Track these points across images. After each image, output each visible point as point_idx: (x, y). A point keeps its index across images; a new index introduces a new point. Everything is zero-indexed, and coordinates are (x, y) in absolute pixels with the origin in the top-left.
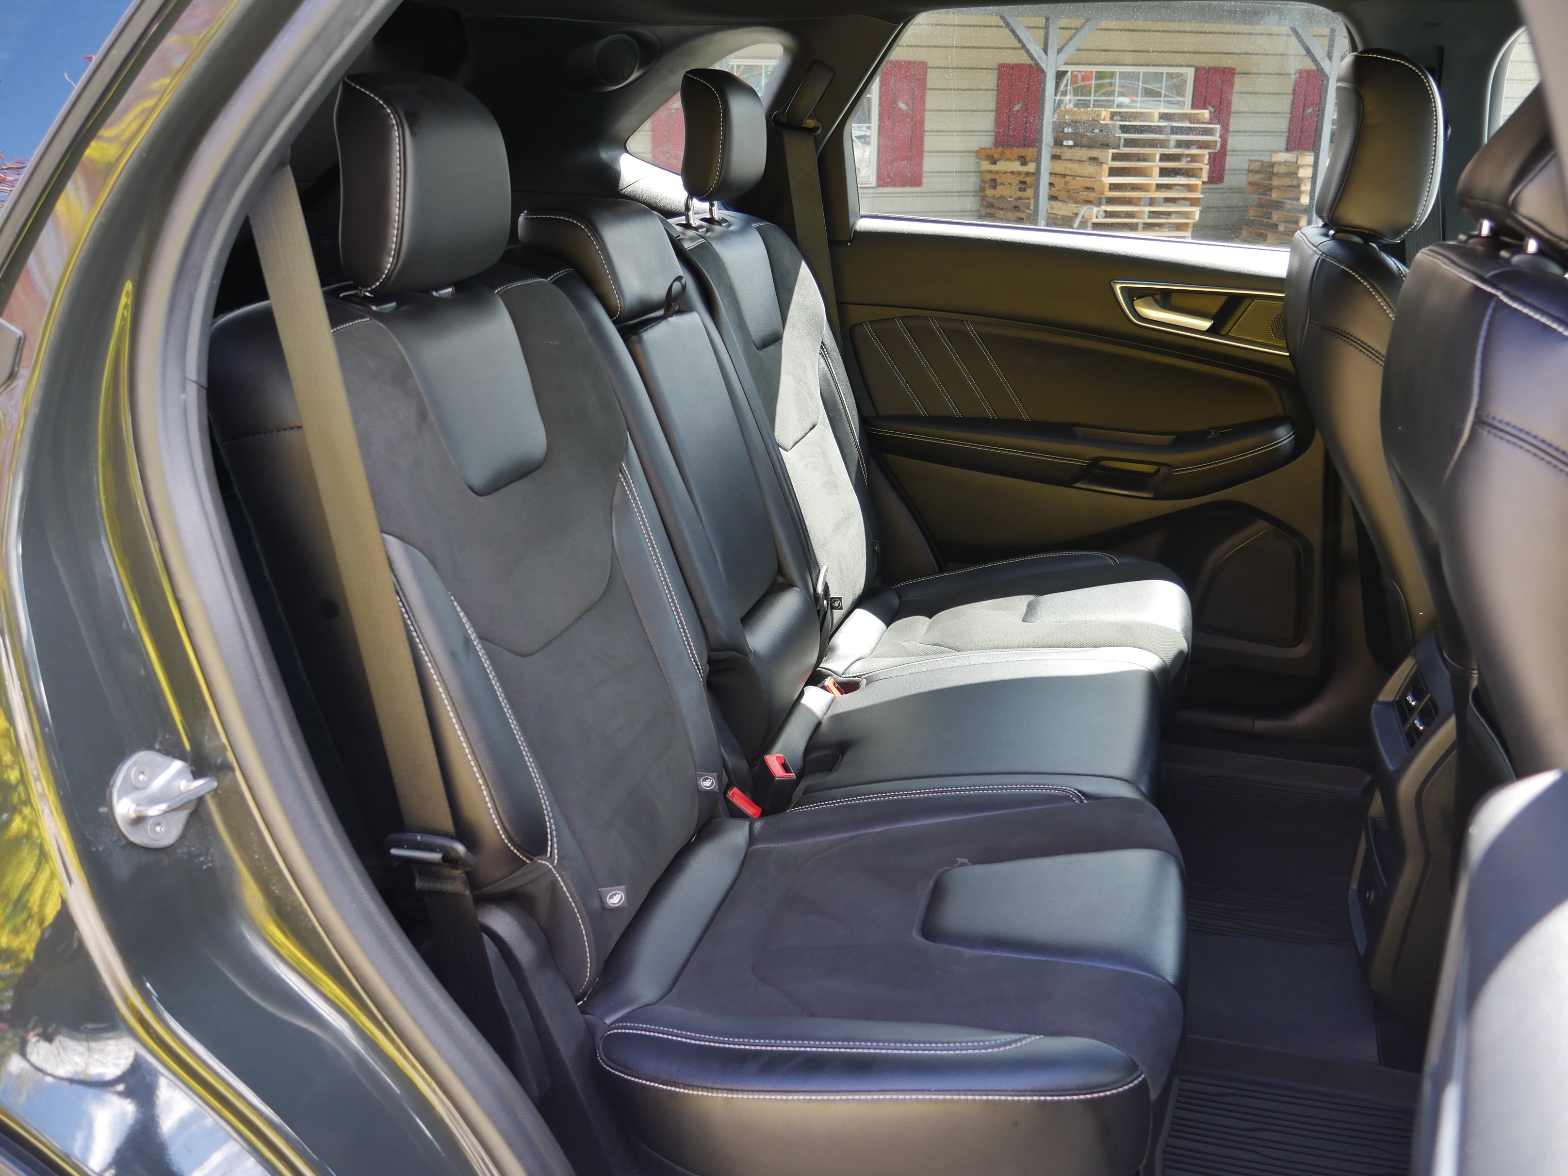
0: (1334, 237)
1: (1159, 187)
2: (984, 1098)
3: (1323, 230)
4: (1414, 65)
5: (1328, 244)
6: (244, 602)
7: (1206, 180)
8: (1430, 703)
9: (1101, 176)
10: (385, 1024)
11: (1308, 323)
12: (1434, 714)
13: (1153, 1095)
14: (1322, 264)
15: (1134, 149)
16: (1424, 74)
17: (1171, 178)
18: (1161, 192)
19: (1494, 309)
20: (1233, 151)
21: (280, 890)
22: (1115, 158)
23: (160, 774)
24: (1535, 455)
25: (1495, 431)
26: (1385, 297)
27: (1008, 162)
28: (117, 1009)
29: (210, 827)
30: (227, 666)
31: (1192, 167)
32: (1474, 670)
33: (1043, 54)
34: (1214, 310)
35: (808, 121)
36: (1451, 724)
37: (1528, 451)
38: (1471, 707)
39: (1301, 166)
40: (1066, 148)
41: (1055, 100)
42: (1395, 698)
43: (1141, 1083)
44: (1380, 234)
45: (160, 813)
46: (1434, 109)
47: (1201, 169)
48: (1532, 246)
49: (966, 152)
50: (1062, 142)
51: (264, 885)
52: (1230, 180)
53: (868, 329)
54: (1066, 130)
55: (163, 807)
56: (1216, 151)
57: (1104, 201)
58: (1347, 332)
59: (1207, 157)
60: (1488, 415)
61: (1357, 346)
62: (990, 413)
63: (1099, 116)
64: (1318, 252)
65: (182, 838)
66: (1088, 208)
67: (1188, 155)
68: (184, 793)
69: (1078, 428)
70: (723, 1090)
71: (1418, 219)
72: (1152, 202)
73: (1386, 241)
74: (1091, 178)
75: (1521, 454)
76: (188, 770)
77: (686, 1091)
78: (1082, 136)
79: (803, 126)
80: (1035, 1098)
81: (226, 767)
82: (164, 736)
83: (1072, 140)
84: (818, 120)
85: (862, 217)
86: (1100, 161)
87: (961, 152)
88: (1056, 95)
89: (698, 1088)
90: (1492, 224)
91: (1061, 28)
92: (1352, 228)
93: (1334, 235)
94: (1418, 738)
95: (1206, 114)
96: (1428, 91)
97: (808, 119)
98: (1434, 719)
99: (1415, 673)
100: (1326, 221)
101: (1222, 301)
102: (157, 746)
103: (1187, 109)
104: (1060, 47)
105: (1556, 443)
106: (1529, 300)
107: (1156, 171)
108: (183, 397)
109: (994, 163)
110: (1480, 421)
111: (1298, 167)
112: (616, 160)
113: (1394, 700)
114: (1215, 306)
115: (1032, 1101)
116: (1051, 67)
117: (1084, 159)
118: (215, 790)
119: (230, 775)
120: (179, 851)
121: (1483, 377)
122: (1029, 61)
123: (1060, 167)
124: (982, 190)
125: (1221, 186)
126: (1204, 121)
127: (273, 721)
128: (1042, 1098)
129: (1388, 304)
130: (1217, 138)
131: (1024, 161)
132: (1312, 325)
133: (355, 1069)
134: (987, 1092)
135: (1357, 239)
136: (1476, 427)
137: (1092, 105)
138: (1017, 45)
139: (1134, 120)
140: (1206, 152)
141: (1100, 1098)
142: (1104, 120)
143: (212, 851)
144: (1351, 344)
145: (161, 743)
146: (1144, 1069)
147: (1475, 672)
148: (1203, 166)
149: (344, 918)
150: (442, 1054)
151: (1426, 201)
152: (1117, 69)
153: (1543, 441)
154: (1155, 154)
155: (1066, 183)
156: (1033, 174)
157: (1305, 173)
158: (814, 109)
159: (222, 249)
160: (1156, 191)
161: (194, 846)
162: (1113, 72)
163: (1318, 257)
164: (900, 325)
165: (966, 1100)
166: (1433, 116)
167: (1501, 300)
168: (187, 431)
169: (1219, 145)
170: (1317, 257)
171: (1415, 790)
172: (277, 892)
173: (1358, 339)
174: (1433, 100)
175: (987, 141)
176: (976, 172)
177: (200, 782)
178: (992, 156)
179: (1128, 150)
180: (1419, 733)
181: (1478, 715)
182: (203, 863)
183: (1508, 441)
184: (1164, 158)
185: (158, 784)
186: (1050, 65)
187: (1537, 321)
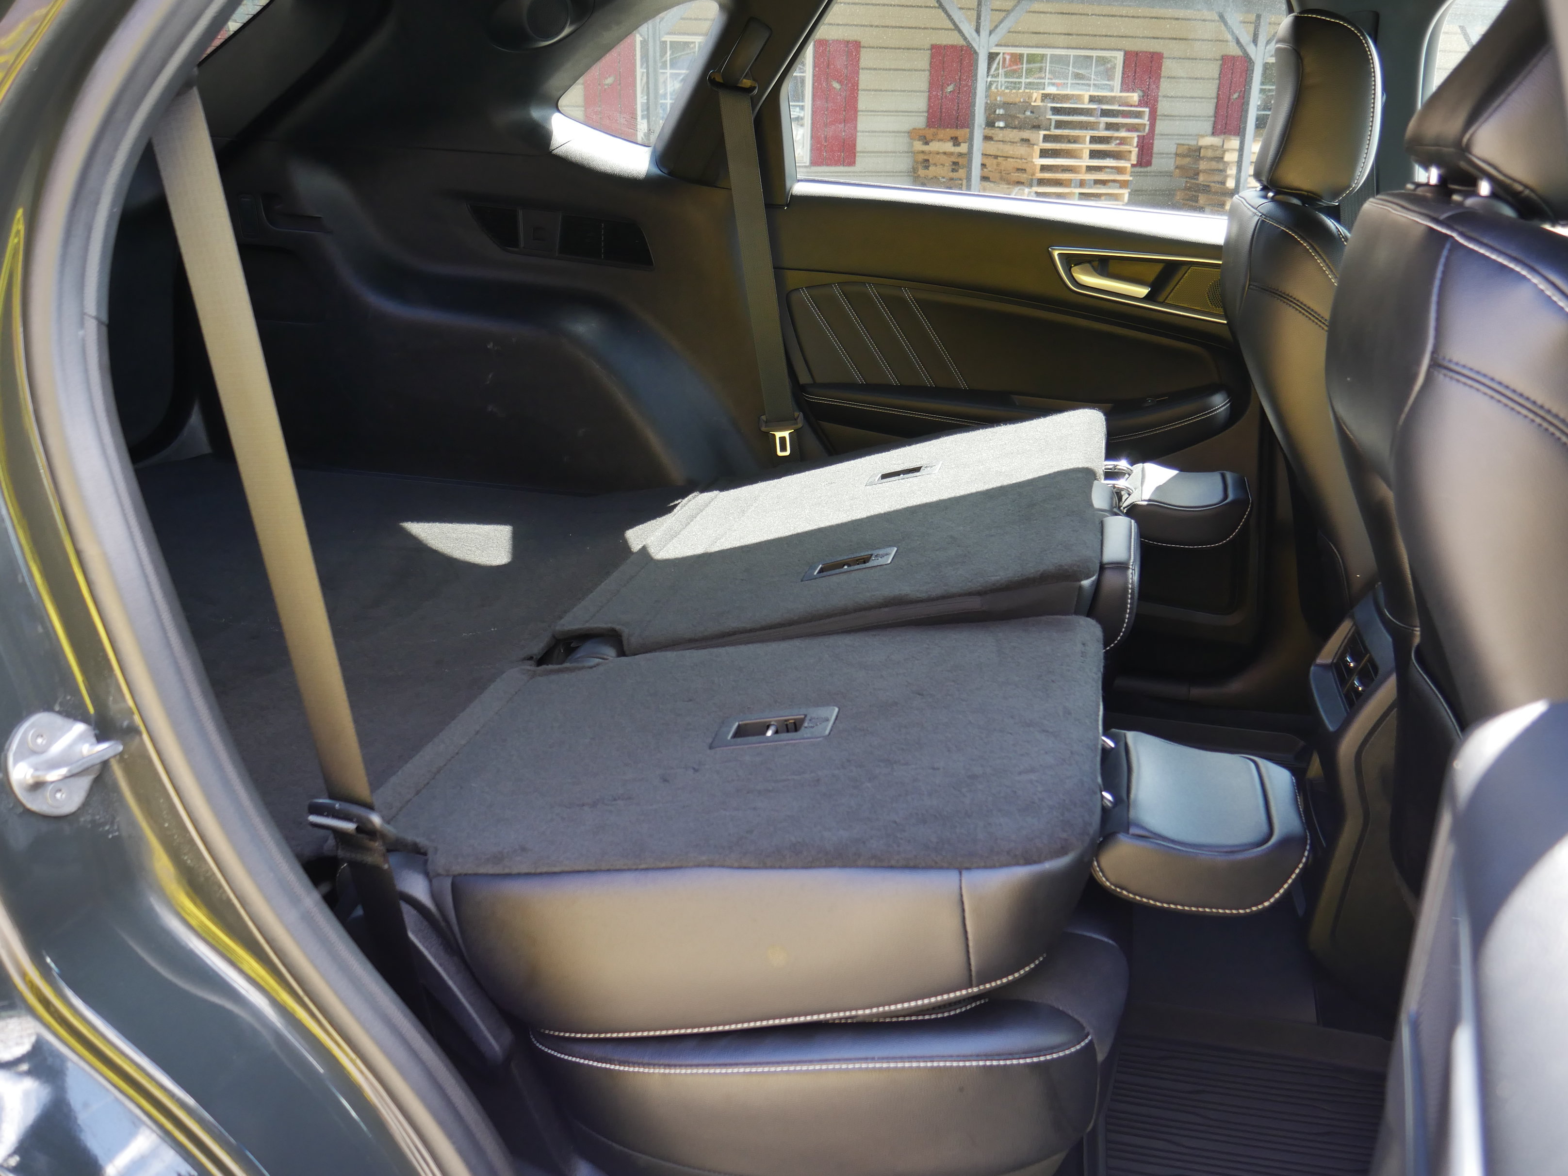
0: (1273, 199)
1: (1090, 169)
2: (929, 1064)
3: (1262, 193)
4: (1353, 25)
5: (1267, 206)
6: (150, 553)
7: (1135, 162)
8: (1368, 664)
9: (1032, 158)
10: (306, 999)
11: (1247, 285)
12: (1373, 675)
13: (1100, 1057)
14: (1262, 226)
15: (1065, 131)
16: (1363, 35)
17: (1101, 161)
18: (1091, 174)
19: (1450, 251)
20: (1162, 135)
21: (192, 860)
22: (1046, 138)
23: (60, 737)
24: (1492, 397)
25: (1451, 374)
26: (1325, 258)
27: (941, 143)
28: (15, 987)
29: (115, 795)
30: (132, 622)
31: (1122, 149)
32: (1416, 627)
33: (975, 34)
34: (1152, 278)
35: (745, 80)
36: (1391, 683)
37: (1485, 394)
38: (1414, 663)
39: (1228, 150)
40: (998, 129)
41: (987, 82)
42: (1333, 660)
43: (1087, 1045)
44: (1319, 196)
45: (60, 778)
46: (1373, 70)
47: (1130, 152)
48: (1485, 188)
49: (898, 132)
50: (995, 123)
51: (175, 854)
52: (1159, 163)
53: (805, 295)
54: (997, 112)
55: (64, 771)
56: (1145, 134)
57: (1035, 182)
58: (1287, 293)
59: (1136, 140)
60: (1444, 358)
61: (1297, 307)
62: (928, 382)
63: (1030, 97)
64: (1258, 213)
65: (86, 804)
66: (1019, 189)
67: (1117, 138)
68: (87, 757)
69: (1016, 396)
70: (659, 1066)
71: (1356, 181)
72: (1082, 184)
73: (1324, 203)
74: (1021, 159)
75: (1479, 397)
76: (92, 733)
77: (622, 1068)
78: (1014, 117)
79: (740, 85)
80: (981, 1063)
81: (132, 731)
82: (65, 697)
83: (1002, 121)
84: (754, 80)
85: (799, 181)
86: (1032, 142)
87: (894, 132)
88: (988, 76)
89: (634, 1064)
90: (1442, 171)
91: (992, 10)
92: (1291, 190)
93: (1273, 197)
94: (1357, 699)
95: (1135, 97)
96: (1366, 51)
97: (744, 78)
98: (1373, 680)
99: (1353, 636)
100: (1265, 183)
101: (1159, 268)
102: (57, 708)
103: (1117, 92)
104: (991, 29)
105: (1513, 385)
106: (1485, 241)
107: (1086, 153)
108: (81, 333)
109: (927, 143)
110: (1436, 364)
111: (1224, 152)
112: (548, 119)
113: (1332, 663)
114: (1153, 273)
115: (978, 1067)
116: (983, 47)
117: (1015, 140)
118: (121, 754)
119: (137, 740)
120: (82, 819)
121: (1438, 319)
122: (962, 42)
123: (992, 148)
124: (915, 170)
125: (1149, 169)
126: (1133, 104)
127: (182, 680)
128: (988, 1063)
129: (1327, 265)
130: (1145, 120)
131: (956, 141)
132: (1251, 287)
133: (274, 1047)
134: (932, 1058)
135: (1295, 201)
136: (1431, 370)
137: (1023, 88)
138: (951, 26)
139: (1065, 102)
140: (1135, 135)
141: (1046, 1061)
142: (1035, 101)
143: (118, 819)
144: (1290, 305)
145: (61, 705)
146: (1091, 1031)
147: (1418, 629)
148: (1132, 149)
149: (261, 888)
150: (368, 1031)
151: (1364, 163)
152: (1049, 52)
153: (1500, 383)
154: (1086, 136)
155: (998, 164)
156: (965, 154)
157: (1231, 157)
158: (750, 69)
159: (123, 175)
160: (1086, 173)
161: (98, 814)
162: (1043, 54)
163: (1258, 218)
164: (837, 291)
165: (911, 1068)
166: (1371, 77)
167: (1457, 242)
168: (86, 371)
169: (1147, 128)
170: (1256, 218)
171: (1355, 750)
172: (189, 862)
173: (1298, 301)
174: (1371, 61)
175: (920, 121)
176: (908, 152)
177: (104, 746)
178: (925, 137)
179: (1058, 132)
180: (1358, 694)
181: (1421, 672)
182: (108, 832)
183: (1465, 384)
184: (1094, 140)
185: (57, 748)
186: (983, 45)
187: (1494, 261)
